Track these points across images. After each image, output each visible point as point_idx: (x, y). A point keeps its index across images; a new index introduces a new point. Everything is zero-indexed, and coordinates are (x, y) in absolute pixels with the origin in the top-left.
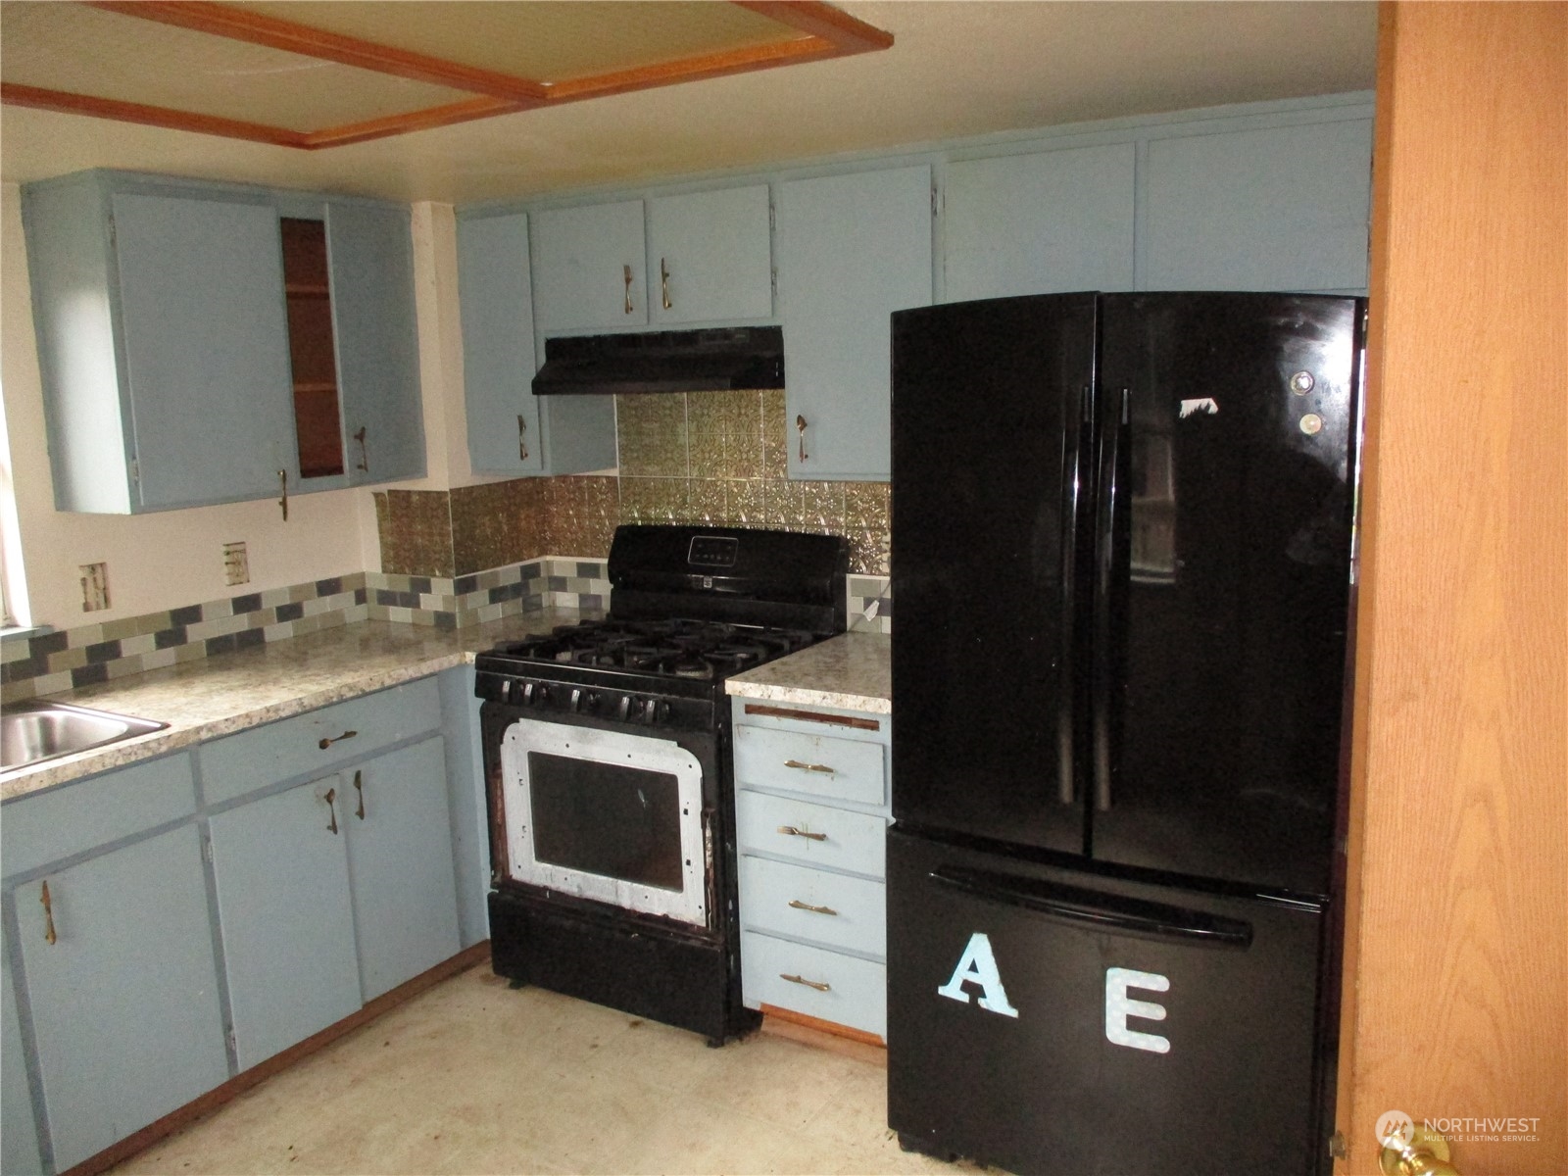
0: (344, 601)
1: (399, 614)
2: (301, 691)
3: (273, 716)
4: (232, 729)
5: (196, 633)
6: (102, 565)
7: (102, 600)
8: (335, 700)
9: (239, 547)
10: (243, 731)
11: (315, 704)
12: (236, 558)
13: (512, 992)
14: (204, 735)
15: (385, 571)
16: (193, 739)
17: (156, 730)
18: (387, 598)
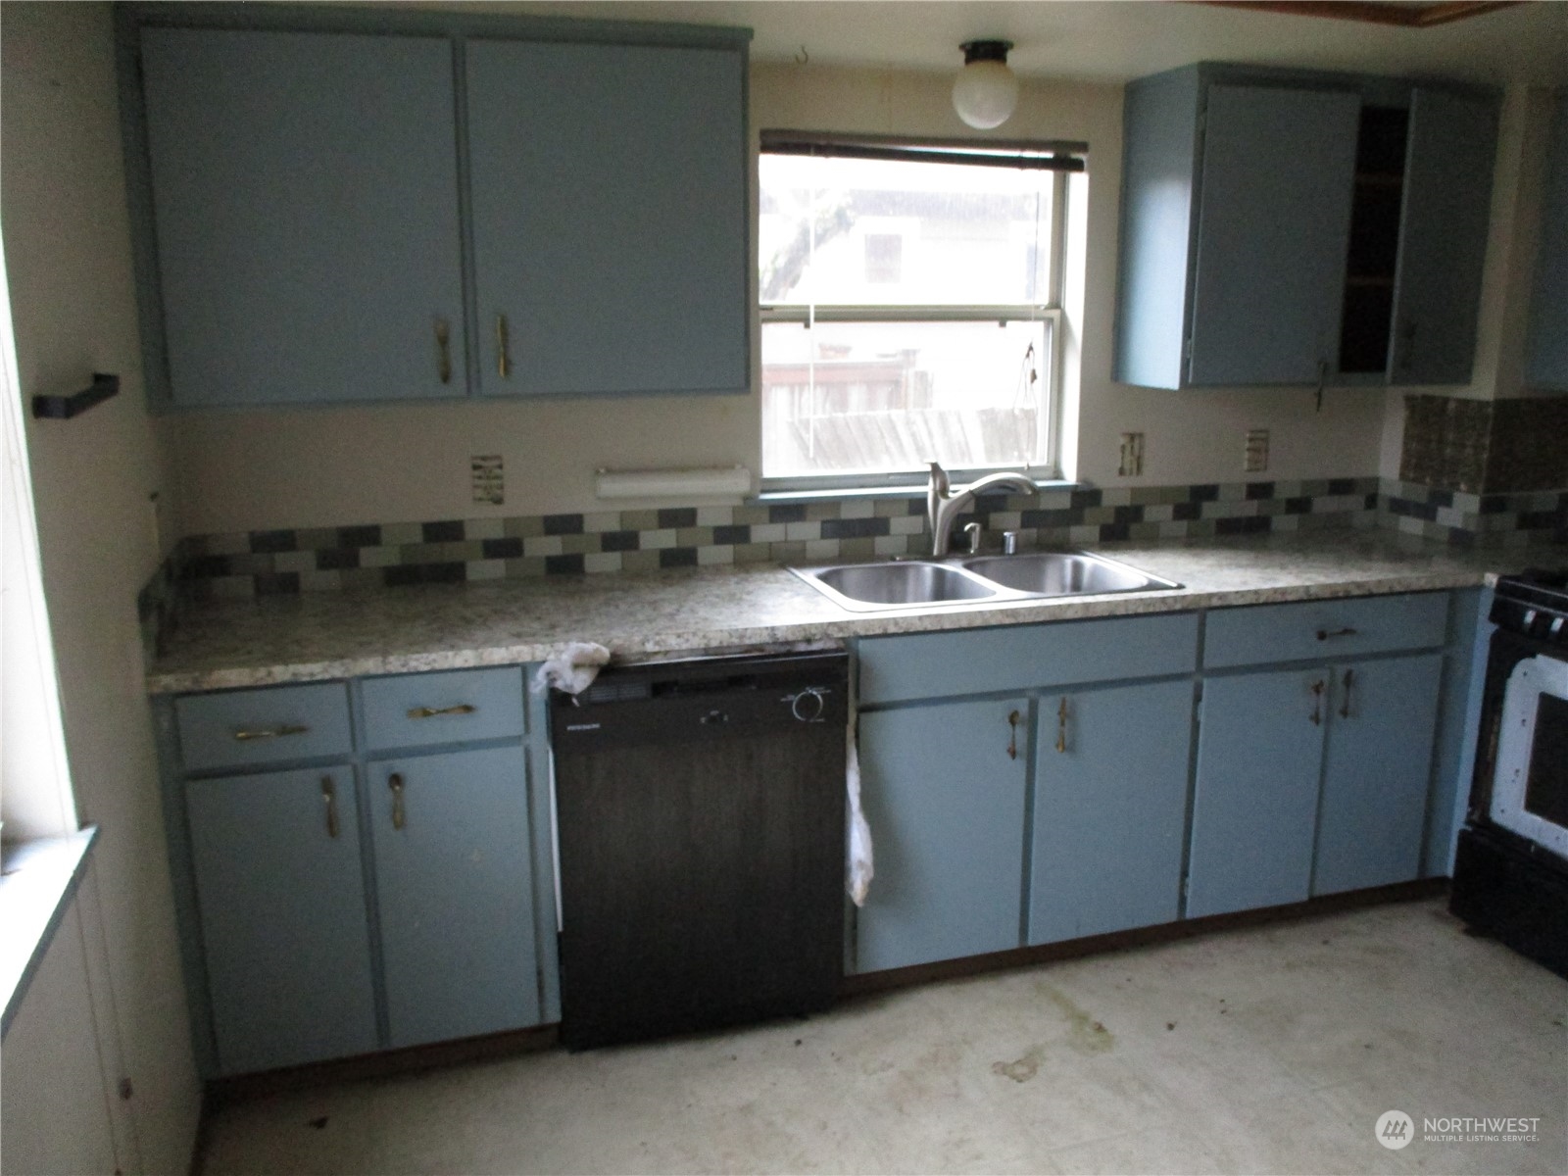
0: (1353, 502)
1: (1412, 526)
2: (1309, 579)
3: (1279, 598)
4: (1241, 602)
5: (1211, 511)
6: (1141, 435)
7: (1135, 466)
8: (1341, 594)
9: (1263, 435)
10: (1251, 605)
11: (1322, 594)
12: (1259, 445)
13: (1465, 938)
14: (1215, 602)
15: (1403, 476)
16: (1204, 604)
17: (1171, 588)
18: (1400, 506)
